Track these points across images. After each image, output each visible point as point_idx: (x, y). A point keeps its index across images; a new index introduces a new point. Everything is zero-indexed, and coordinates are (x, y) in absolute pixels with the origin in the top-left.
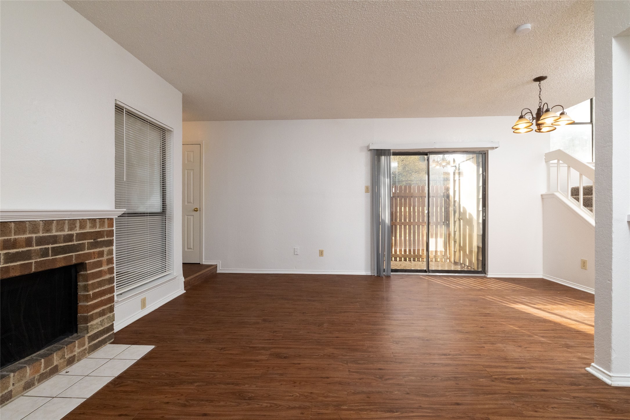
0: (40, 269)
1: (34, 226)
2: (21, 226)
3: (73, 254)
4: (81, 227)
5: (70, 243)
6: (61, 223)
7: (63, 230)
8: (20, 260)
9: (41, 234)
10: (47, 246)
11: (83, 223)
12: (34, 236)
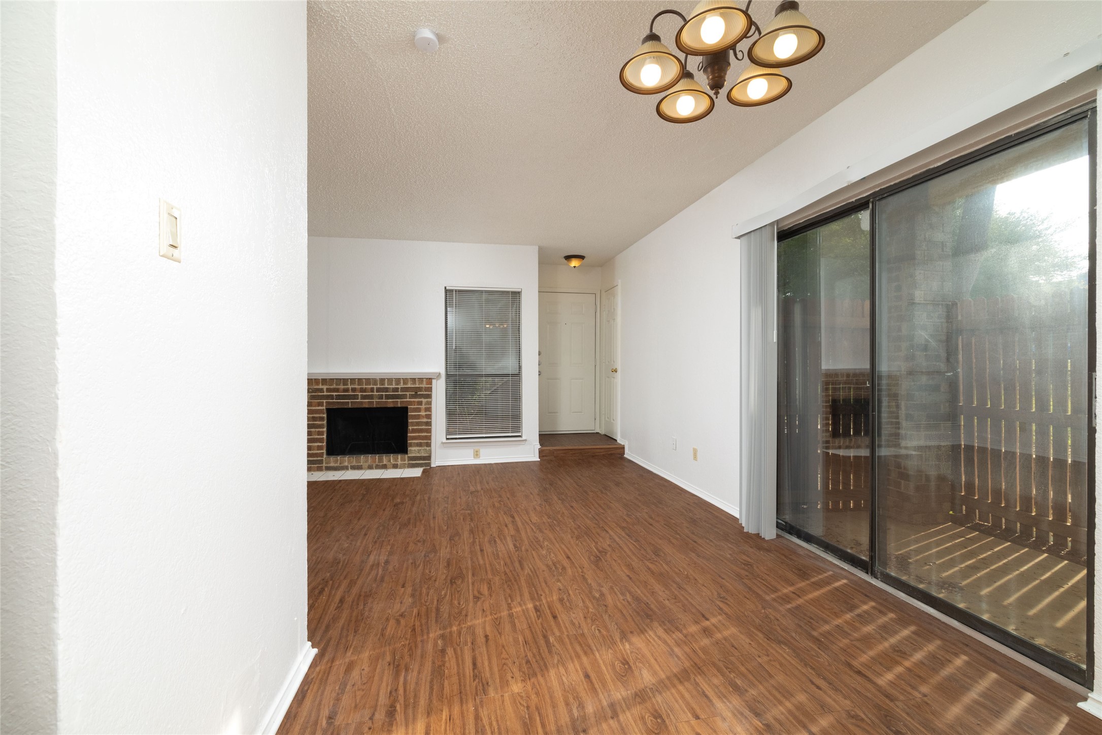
0: (378, 406)
1: (375, 381)
2: (368, 381)
3: (399, 400)
4: (404, 383)
5: (396, 393)
6: (390, 381)
7: (392, 385)
8: (368, 399)
9: (379, 386)
10: (382, 393)
11: (405, 381)
12: (375, 387)
